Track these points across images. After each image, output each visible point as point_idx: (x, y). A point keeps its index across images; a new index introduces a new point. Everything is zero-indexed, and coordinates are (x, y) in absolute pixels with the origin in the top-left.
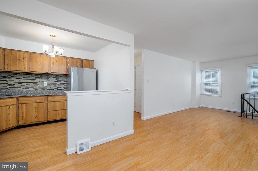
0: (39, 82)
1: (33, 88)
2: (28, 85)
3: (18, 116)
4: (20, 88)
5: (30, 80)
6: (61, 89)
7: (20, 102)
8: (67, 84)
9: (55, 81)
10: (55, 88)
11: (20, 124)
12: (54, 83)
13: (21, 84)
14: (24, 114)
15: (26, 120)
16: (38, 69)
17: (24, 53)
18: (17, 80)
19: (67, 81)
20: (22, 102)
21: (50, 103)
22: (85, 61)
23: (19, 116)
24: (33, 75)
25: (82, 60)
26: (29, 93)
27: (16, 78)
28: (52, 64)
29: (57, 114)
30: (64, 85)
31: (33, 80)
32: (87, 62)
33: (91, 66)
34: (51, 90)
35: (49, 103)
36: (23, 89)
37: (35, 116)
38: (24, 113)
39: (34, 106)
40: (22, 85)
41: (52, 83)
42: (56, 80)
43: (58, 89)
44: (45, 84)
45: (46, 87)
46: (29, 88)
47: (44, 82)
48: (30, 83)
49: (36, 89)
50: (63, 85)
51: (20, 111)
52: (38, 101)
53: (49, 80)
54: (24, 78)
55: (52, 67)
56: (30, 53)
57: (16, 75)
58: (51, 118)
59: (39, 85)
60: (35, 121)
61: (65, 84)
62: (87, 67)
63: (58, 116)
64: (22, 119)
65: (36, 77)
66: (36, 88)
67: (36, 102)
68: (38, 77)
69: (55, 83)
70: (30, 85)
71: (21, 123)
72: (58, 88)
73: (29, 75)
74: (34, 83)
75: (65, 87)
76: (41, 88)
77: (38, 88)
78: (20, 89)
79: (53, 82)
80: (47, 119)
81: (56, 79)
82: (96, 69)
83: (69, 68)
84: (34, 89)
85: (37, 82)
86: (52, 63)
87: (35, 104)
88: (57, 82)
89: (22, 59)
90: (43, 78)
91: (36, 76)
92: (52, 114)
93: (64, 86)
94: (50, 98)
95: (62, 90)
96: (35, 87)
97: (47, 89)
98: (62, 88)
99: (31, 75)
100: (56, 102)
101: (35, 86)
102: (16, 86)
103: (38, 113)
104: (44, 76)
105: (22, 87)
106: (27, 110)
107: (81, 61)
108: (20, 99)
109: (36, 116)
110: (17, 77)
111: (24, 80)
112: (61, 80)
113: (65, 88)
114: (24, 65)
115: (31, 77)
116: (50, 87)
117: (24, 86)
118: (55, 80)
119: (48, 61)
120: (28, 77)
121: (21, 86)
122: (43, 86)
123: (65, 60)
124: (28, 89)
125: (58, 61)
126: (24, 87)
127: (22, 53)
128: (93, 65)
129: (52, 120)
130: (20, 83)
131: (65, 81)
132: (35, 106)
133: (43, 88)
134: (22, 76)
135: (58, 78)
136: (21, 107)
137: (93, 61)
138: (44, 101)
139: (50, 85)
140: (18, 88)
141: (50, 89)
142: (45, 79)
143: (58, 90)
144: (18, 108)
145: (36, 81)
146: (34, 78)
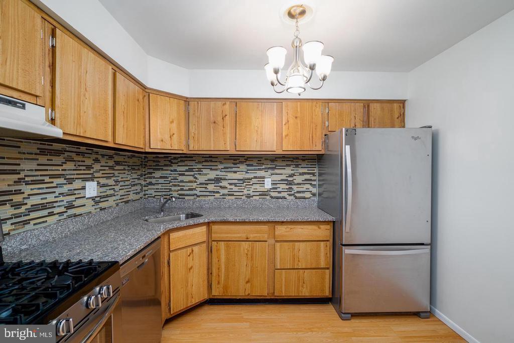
0: (255, 177)
1: (241, 194)
2: (233, 187)
3: (210, 272)
4: (218, 192)
5: (235, 172)
6: (304, 198)
7: (213, 235)
8: (321, 183)
9: (291, 176)
10: (290, 195)
11: (215, 296)
12: (286, 180)
13: (220, 184)
14: (223, 270)
15: (226, 288)
16: (252, 144)
17: (224, 105)
18: (212, 175)
19: (320, 175)
20: (218, 235)
21: (280, 245)
22: (378, 105)
23: (211, 274)
24: (242, 159)
25: (367, 104)
26: (235, 205)
27: (211, 169)
28: (284, 127)
29: (299, 280)
30: (311, 184)
31: (241, 173)
32: (382, 109)
33: (397, 122)
34: (280, 200)
35: (278, 245)
36: (223, 195)
37: (245, 278)
38: (223, 267)
39: (244, 250)
40: (221, 187)
41: (282, 180)
42: (293, 172)
43: (296, 198)
44: (268, 184)
45: (269, 191)
46: (235, 194)
47: (264, 178)
48: (236, 181)
49: (249, 196)
50: (308, 186)
51: (215, 260)
52: (252, 236)
53: (277, 171)
54: (225, 168)
55: (284, 134)
56: (236, 101)
57: (211, 161)
58: (282, 291)
59: (255, 186)
60: (247, 294)
61: (313, 183)
62: (383, 125)
63: (303, 286)
64: (219, 283)
65: (248, 165)
66: (248, 192)
67: (247, 238)
68: (252, 165)
69: (290, 179)
70: (235, 185)
71: (217, 293)
72: (298, 195)
73: (235, 160)
74: (244, 180)
75: (314, 190)
76: (258, 193)
77: (252, 194)
78: (217, 195)
79: (284, 177)
80: (272, 292)
81: (291, 168)
82: (430, 127)
83: (328, 133)
84: (244, 197)
85: (250, 179)
86: (284, 123)
87: (245, 245)
88: (295, 177)
89: (220, 119)
90: (263, 167)
91: (248, 163)
92: (286, 278)
93: (311, 188)
94: (281, 230)
95: (307, 200)
96: (246, 192)
97: (272, 197)
98: (308, 195)
99: (238, 161)
100: (296, 243)
101: (246, 189)
102: (211, 187)
103: (252, 271)
104: (264, 162)
105: (223, 191)
106: (227, 259)
107: (364, 106)
108: (215, 228)
109: (247, 279)
110: (213, 167)
111: (224, 173)
112: (305, 170)
113: (314, 195)
114: (224, 134)
115: (238, 165)
116: (278, 190)
117: (225, 188)
118: (288, 171)
119: (275, 119)
120: (233, 166)
121: (219, 188)
122: (262, 189)
123: (319, 110)
124: (233, 195)
125: (299, 115)
126: (225, 191)
127: (220, 103)
128: (402, 116)
129: (286, 297)
130: (218, 180)
131: (313, 174)
132: (246, 251)
133: (264, 194)
134: (221, 162)
135: (297, 166)
136: (215, 249)
137: (403, 102)
138: (266, 237)
139: (278, 185)
140: (214, 192)
141: (278, 198)
142: (266, 169)
143: (297, 200)
144: (210, 251)
145: (248, 176)
146: (243, 167)
